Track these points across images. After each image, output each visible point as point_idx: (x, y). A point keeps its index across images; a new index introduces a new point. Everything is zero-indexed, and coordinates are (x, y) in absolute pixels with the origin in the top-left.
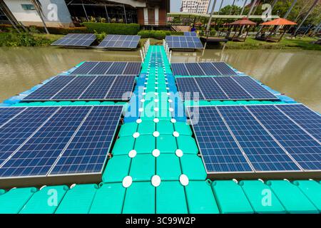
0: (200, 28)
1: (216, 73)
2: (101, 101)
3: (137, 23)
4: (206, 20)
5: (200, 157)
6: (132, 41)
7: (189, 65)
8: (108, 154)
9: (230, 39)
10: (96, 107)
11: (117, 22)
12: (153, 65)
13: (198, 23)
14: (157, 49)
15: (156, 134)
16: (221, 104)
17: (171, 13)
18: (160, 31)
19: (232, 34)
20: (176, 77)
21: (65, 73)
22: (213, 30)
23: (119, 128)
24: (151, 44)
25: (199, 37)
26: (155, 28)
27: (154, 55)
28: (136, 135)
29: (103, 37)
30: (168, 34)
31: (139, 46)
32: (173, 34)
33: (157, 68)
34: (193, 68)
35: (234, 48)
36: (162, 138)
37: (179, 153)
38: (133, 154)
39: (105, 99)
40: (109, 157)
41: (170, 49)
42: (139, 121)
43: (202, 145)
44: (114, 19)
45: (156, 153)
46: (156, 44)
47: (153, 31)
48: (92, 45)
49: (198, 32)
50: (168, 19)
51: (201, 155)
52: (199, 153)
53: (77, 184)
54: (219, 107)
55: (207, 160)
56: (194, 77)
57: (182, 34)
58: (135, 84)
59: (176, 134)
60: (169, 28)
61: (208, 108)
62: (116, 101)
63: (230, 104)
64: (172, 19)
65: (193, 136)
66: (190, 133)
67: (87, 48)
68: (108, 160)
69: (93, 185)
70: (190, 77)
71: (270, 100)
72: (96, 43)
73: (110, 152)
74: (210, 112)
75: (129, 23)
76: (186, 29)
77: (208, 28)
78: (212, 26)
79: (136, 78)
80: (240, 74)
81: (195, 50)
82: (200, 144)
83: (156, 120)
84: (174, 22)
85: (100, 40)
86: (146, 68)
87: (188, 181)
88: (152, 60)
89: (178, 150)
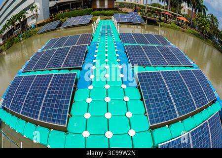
0: (140, 11)
1: (158, 43)
2: (59, 70)
3: (91, 7)
4: (144, 7)
5: (147, 115)
6: (86, 19)
7: (135, 35)
8: (68, 114)
9: (162, 21)
10: (55, 75)
11: (76, 9)
12: (103, 35)
13: (138, 8)
14: (106, 23)
15: (108, 99)
16: (164, 70)
17: (117, 1)
18: (109, 11)
19: (162, 18)
20: (125, 44)
21: (40, 50)
22: (150, 13)
23: (74, 93)
24: (101, 20)
25: (141, 16)
26: (105, 9)
27: (104, 27)
28: (89, 100)
29: (65, 20)
30: (116, 13)
31: (91, 22)
32: (120, 12)
33: (106, 38)
34: (140, 38)
35: (166, 27)
36: (113, 103)
37: (129, 114)
38: (87, 116)
39: (62, 68)
40: (69, 116)
41: (118, 23)
42: (91, 87)
43: (148, 106)
44: (75, 9)
45: (108, 115)
46: (105, 19)
47: (103, 11)
48: (57, 27)
49: (139, 13)
50: (115, 4)
51: (147, 114)
52: (146, 113)
53: (54, 129)
54: (162, 72)
55: (151, 117)
56: (141, 45)
57: (128, 13)
58: (87, 53)
59: (127, 99)
60: (116, 9)
61: (154, 73)
62: (70, 69)
63: (169, 69)
64: (118, 4)
65: (142, 99)
66: (139, 97)
67: (54, 30)
68: (68, 118)
69: (63, 132)
70: (137, 44)
71: (189, 66)
72: (60, 25)
73: (69, 113)
74: (156, 76)
75: (84, 8)
76: (130, 10)
77: (146, 11)
78: (148, 11)
79: (88, 47)
80: (173, 45)
81: (139, 24)
82: (147, 105)
83: (107, 86)
84: (119, 6)
85: (63, 23)
86: (97, 38)
87: (135, 133)
88: (102, 31)
89: (127, 113)
